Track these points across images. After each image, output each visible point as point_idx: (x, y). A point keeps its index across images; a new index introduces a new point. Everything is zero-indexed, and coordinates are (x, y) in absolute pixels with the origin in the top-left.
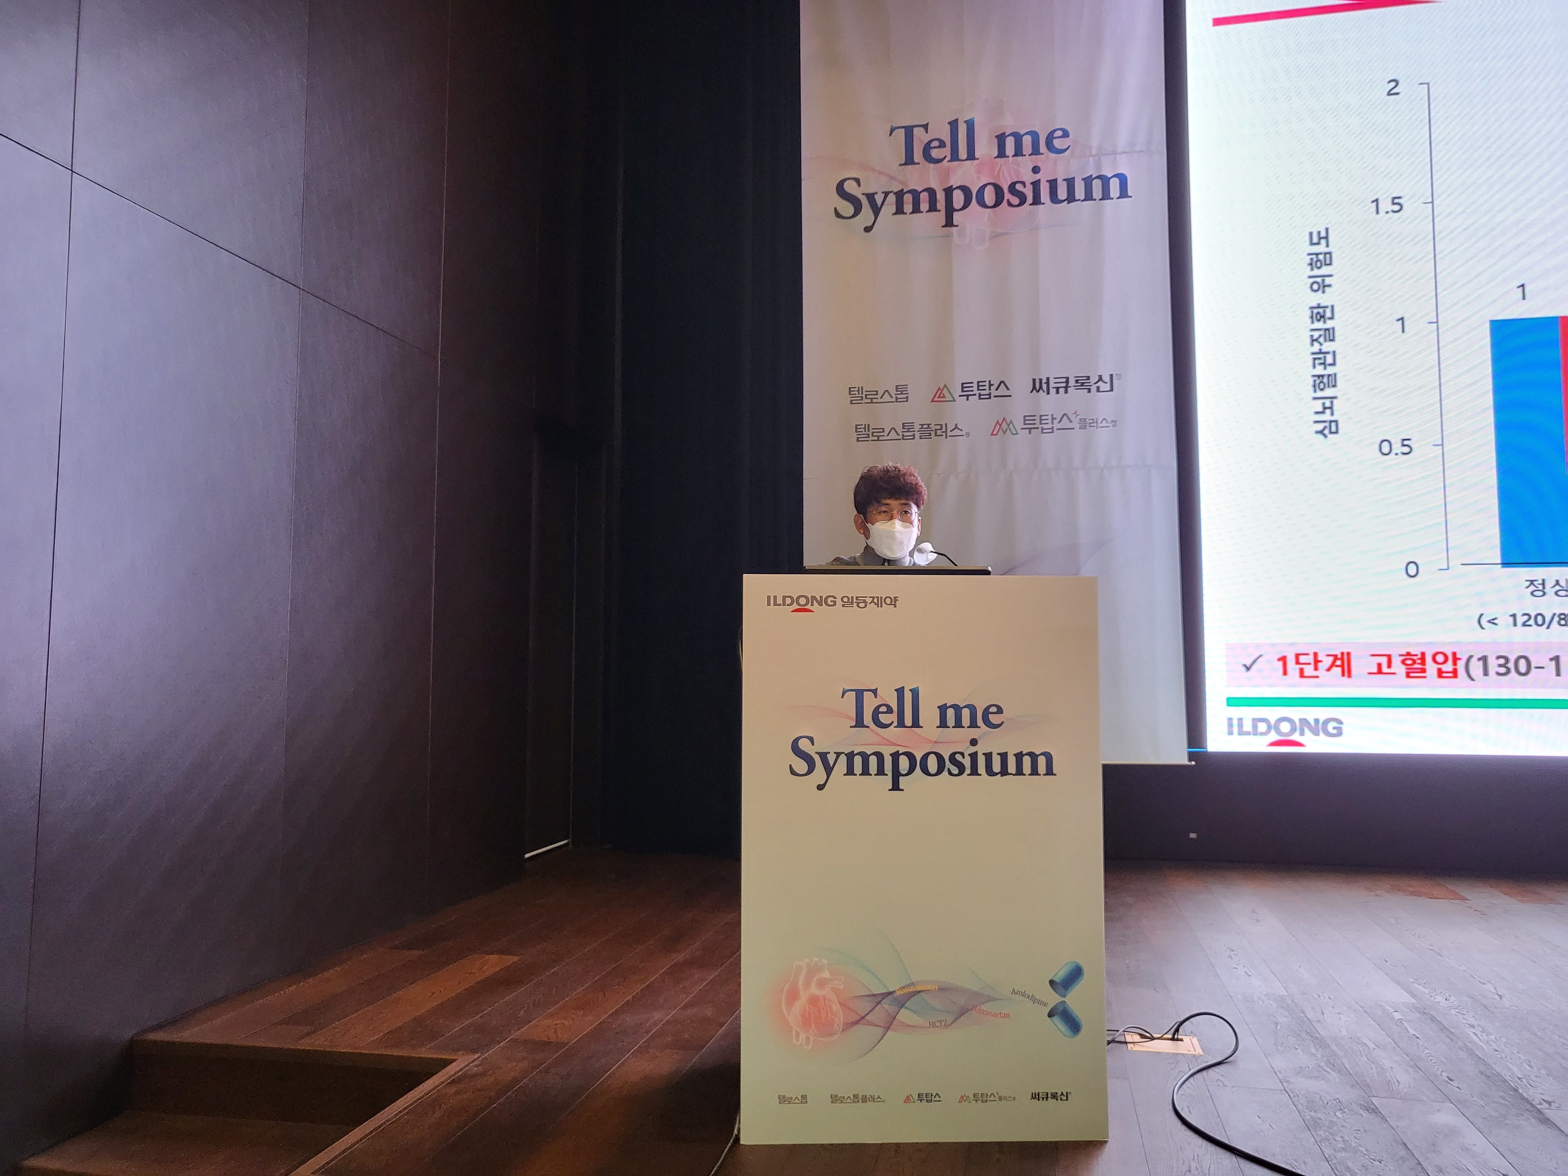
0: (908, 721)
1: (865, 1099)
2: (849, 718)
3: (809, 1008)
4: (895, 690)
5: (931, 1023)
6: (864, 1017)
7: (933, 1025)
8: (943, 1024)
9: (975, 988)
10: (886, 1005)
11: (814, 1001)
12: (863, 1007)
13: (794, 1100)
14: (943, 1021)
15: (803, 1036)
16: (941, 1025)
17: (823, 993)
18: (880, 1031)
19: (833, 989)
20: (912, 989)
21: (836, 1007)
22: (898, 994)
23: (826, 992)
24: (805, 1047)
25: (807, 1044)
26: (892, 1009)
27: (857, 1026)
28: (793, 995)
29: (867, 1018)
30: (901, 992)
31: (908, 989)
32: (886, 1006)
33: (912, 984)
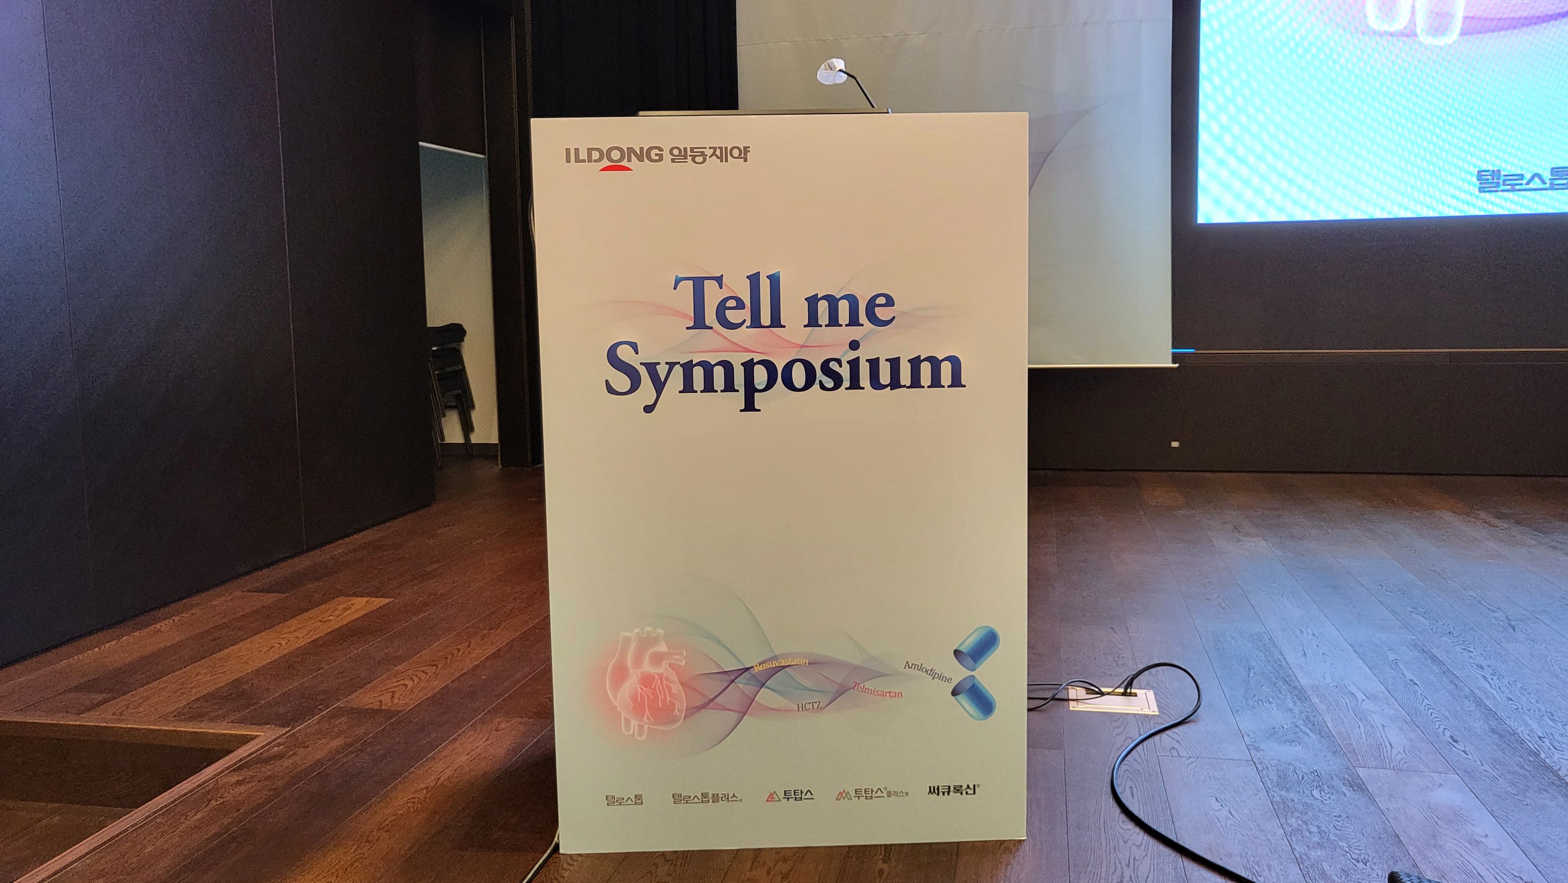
0: (766, 319)
1: (716, 798)
2: (685, 316)
3: (642, 689)
4: (747, 277)
5: (800, 705)
6: (712, 700)
7: (802, 708)
8: (816, 705)
9: (857, 661)
10: (741, 683)
11: (647, 680)
12: (711, 687)
13: (627, 801)
14: (816, 703)
15: (634, 723)
16: (813, 708)
17: (660, 671)
18: (735, 716)
19: (672, 666)
20: (775, 664)
21: (676, 688)
22: (757, 671)
23: (663, 669)
24: (639, 738)
25: (640, 733)
26: (749, 690)
27: (704, 712)
28: (620, 674)
29: (716, 701)
30: (761, 668)
31: (769, 664)
32: (741, 686)
33: (775, 658)
